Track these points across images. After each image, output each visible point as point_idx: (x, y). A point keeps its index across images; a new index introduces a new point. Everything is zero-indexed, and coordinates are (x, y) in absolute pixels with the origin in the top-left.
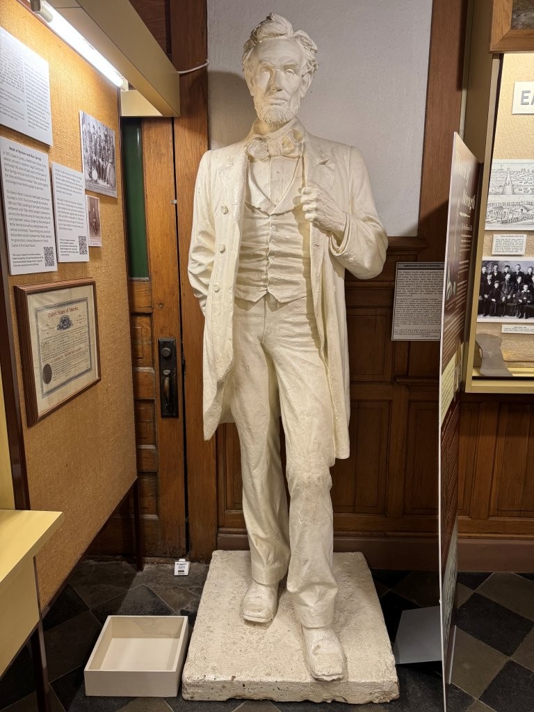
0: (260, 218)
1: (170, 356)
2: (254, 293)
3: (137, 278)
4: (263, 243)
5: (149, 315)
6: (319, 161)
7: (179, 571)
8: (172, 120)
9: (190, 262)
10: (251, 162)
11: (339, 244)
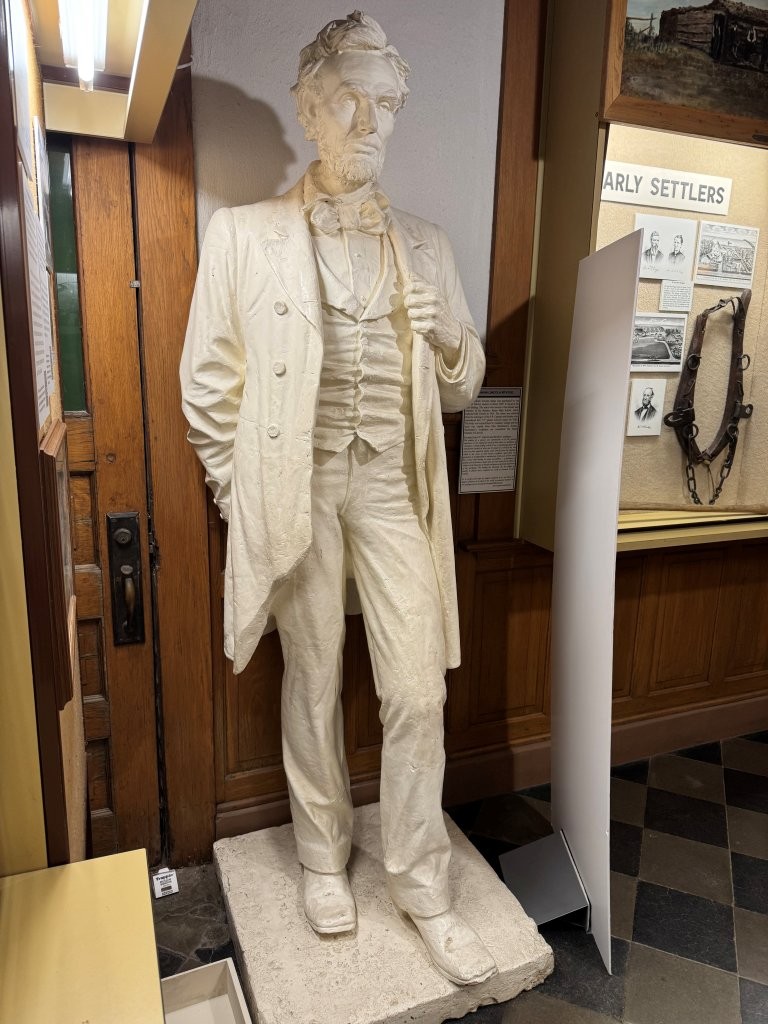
0: (343, 325)
1: (129, 543)
2: (335, 439)
6: (413, 243)
11: (451, 365)
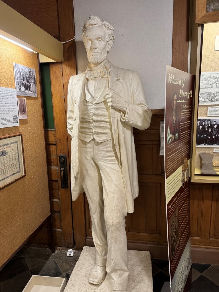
3: (50, 129)
4: (91, 116)
5: (55, 144)
6: (116, 79)
7: (69, 254)
8: (61, 63)
9: (68, 123)
10: (87, 81)
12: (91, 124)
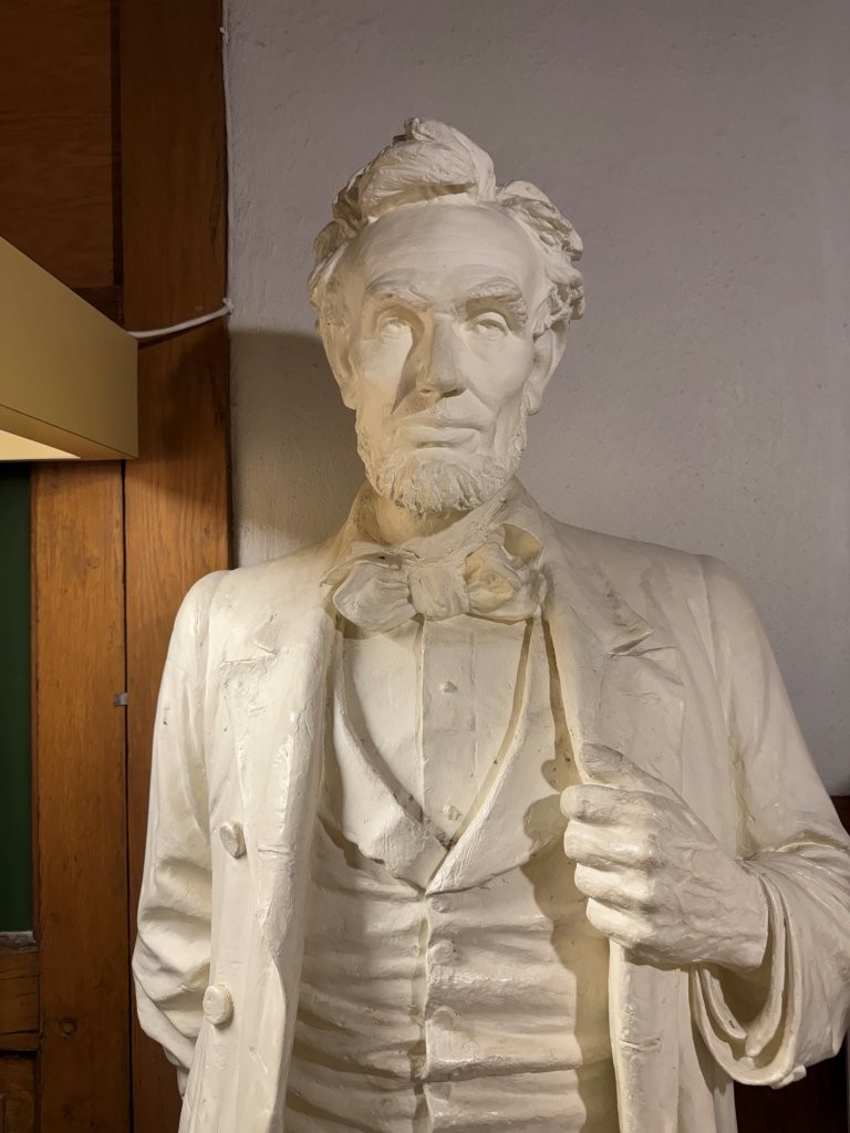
0: (382, 898)
10: (346, 636)
12: (402, 1089)
